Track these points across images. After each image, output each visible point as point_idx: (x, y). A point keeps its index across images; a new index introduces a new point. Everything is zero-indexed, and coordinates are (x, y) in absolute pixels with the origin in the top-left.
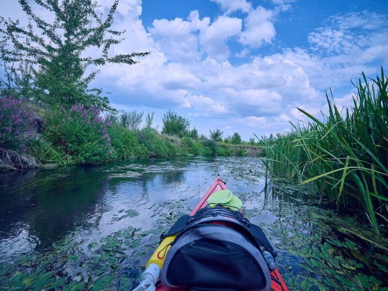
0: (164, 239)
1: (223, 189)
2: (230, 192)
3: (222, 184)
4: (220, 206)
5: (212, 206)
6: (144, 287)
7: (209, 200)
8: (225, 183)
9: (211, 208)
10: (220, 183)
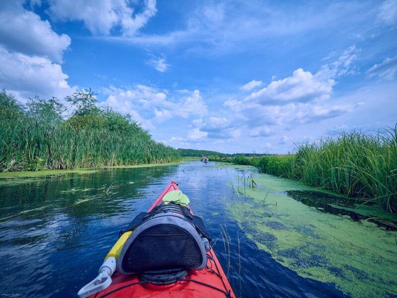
0: (122, 234)
1: (175, 189)
2: (181, 191)
3: (175, 185)
4: (172, 203)
5: (166, 203)
6: (101, 280)
7: (164, 199)
8: (177, 185)
9: (165, 205)
10: (173, 184)
